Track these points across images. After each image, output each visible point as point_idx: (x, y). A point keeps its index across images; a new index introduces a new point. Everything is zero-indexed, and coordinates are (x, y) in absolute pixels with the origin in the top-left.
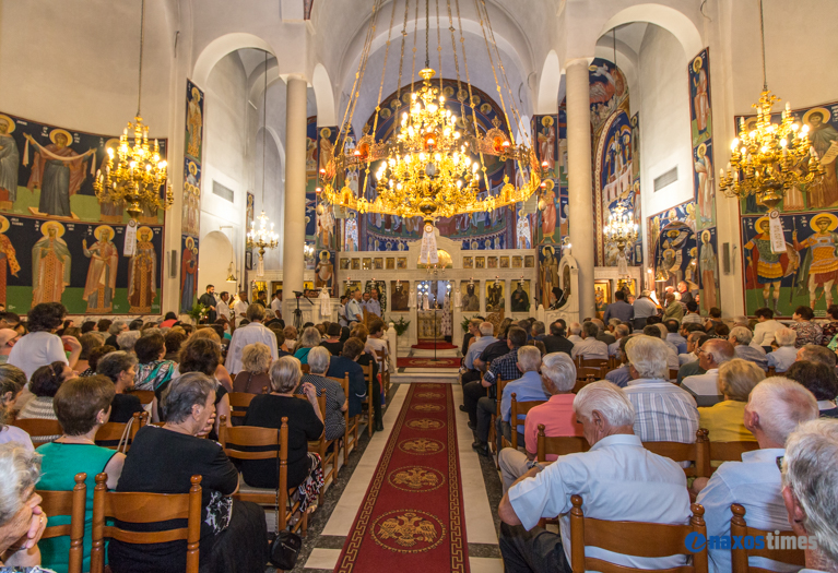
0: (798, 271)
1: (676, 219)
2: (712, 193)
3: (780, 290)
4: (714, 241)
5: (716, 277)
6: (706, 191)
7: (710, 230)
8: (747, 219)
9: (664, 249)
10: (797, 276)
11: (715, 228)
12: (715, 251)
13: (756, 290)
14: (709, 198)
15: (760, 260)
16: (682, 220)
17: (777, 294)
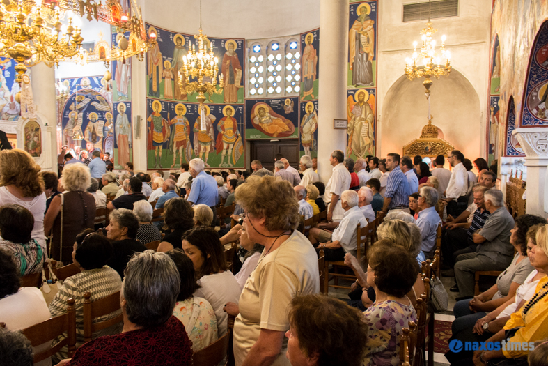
0: (169, 139)
1: (90, 87)
2: (128, 75)
3: (162, 151)
4: (129, 113)
5: (130, 140)
6: (123, 72)
7: (126, 103)
8: (149, 100)
9: (70, 111)
10: (169, 142)
11: (130, 103)
12: (130, 120)
13: (152, 150)
14: (126, 78)
15: (154, 130)
16: (96, 89)
17: (160, 153)
